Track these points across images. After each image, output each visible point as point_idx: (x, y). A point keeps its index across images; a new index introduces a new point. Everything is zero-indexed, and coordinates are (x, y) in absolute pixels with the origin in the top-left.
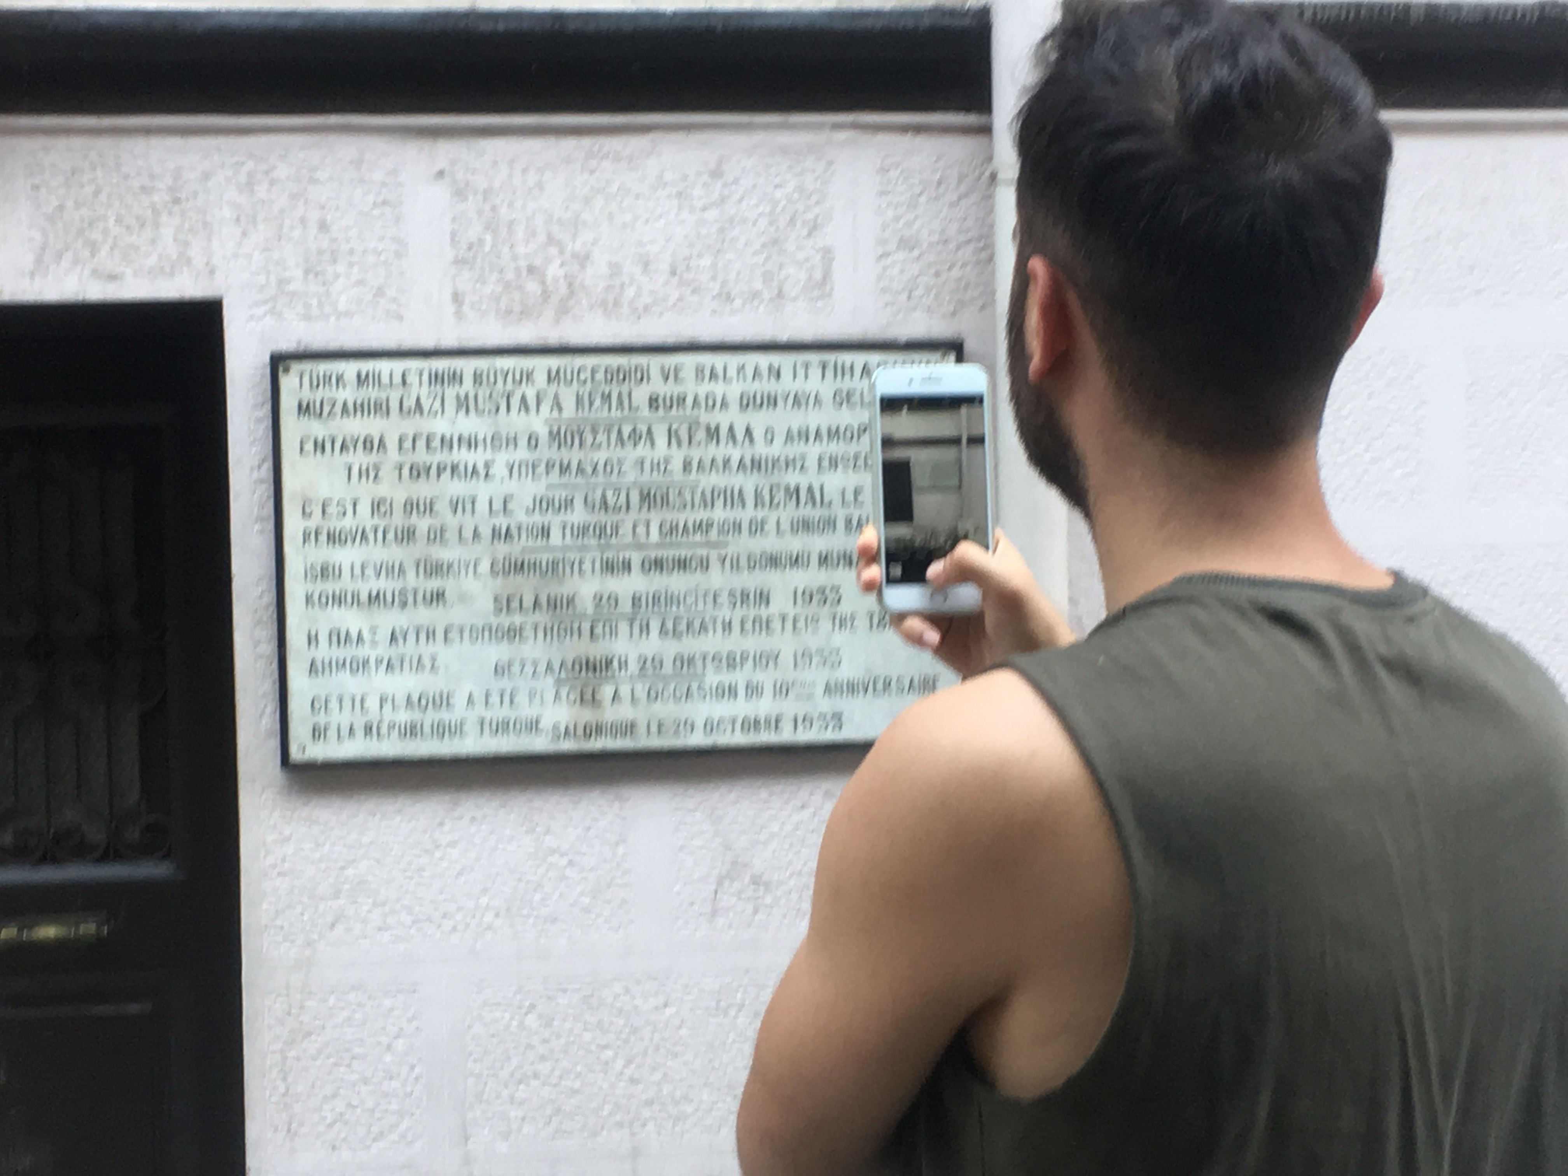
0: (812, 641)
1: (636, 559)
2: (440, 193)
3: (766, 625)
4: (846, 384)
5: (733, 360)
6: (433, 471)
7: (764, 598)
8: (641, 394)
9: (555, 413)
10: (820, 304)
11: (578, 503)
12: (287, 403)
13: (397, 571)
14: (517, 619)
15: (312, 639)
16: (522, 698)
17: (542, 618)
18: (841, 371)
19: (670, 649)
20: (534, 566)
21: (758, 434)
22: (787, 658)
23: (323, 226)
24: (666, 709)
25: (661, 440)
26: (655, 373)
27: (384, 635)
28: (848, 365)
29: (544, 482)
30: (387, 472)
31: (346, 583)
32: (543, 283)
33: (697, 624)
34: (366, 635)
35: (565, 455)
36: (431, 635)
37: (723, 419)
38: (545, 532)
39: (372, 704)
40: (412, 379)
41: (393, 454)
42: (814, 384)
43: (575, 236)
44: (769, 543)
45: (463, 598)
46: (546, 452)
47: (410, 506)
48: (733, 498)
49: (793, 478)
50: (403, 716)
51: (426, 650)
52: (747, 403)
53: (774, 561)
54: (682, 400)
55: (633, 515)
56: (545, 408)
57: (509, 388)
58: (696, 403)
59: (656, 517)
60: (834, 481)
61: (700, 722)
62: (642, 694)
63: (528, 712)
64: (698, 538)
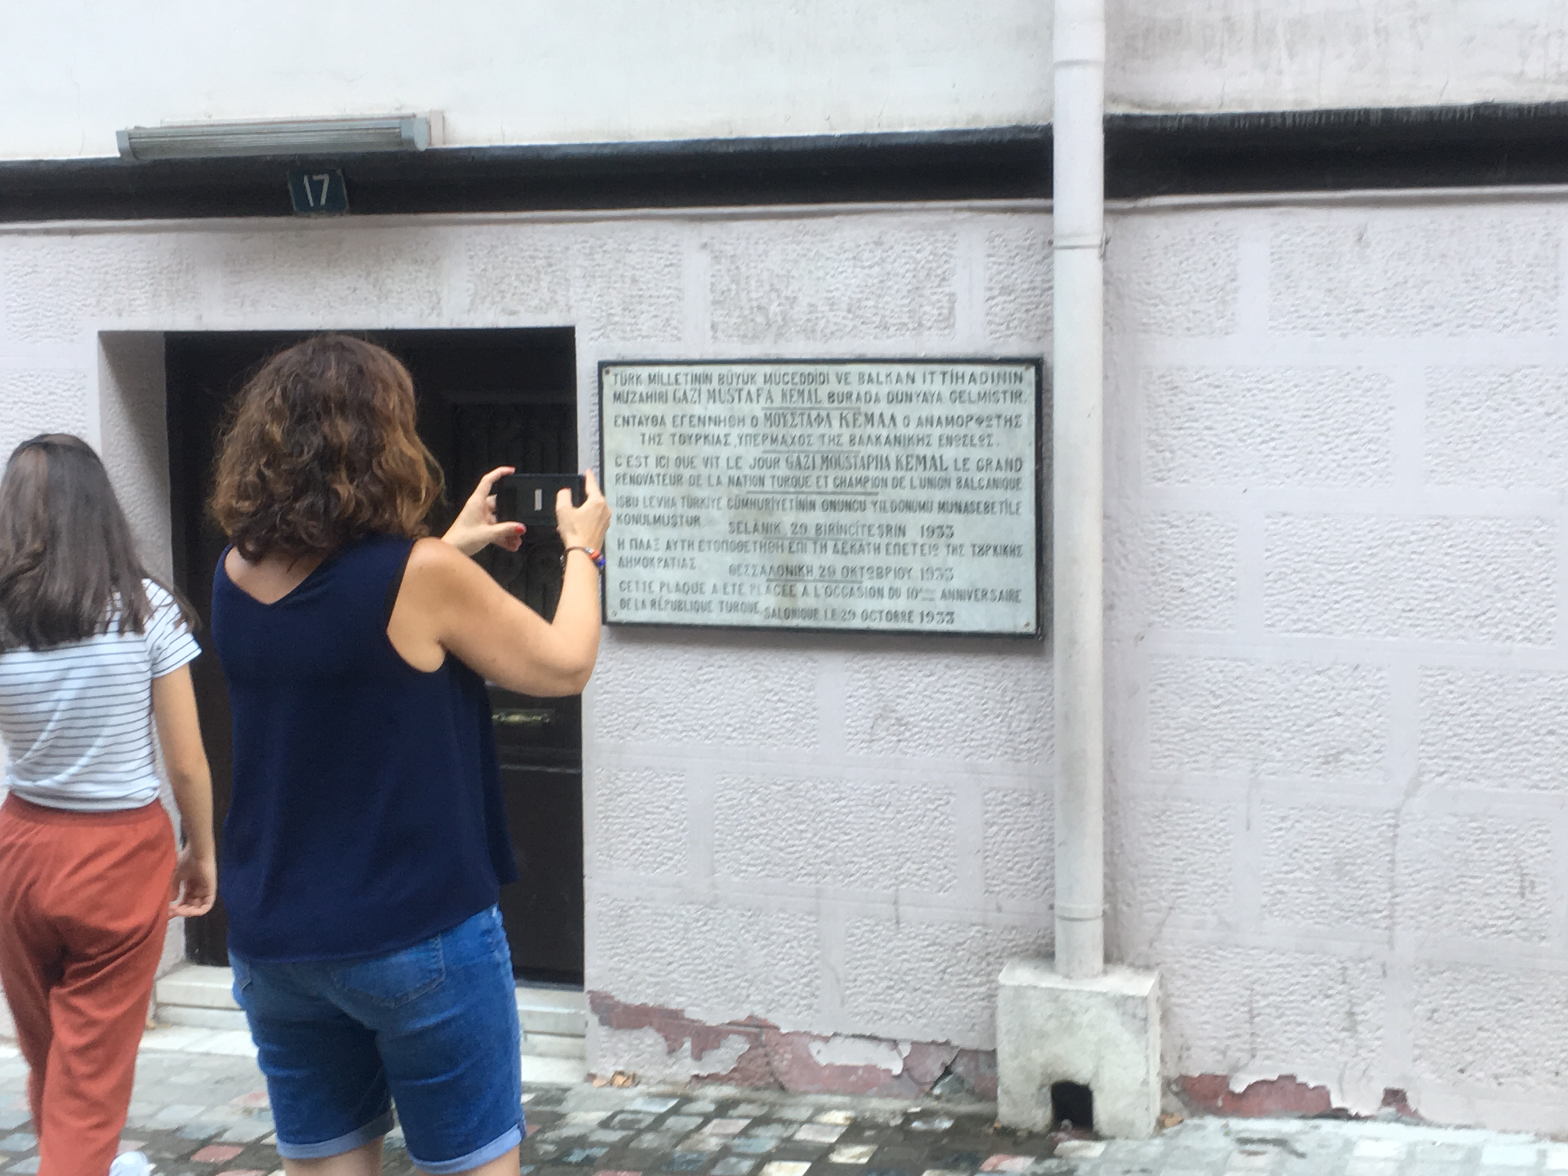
0: (934, 561)
1: (818, 499)
2: (703, 259)
3: (902, 549)
4: (959, 387)
5: (883, 369)
6: (693, 438)
7: (902, 531)
8: (823, 391)
9: (769, 404)
10: (946, 332)
11: (783, 463)
12: (608, 393)
13: (670, 502)
14: (743, 537)
15: (621, 544)
16: (746, 589)
17: (758, 537)
18: (957, 378)
19: (839, 562)
20: (754, 503)
21: (899, 420)
22: (916, 573)
23: (634, 281)
24: (835, 602)
25: (836, 423)
26: (833, 379)
27: (662, 545)
28: (960, 374)
29: (761, 448)
30: (666, 438)
31: (640, 510)
32: (767, 317)
33: (857, 546)
34: (652, 543)
35: (774, 430)
36: (691, 545)
37: (876, 409)
38: (762, 481)
39: (656, 587)
40: (681, 379)
41: (669, 428)
43: (787, 287)
44: (905, 494)
45: (711, 522)
46: (763, 429)
47: (680, 461)
48: (882, 463)
49: (921, 450)
50: (674, 597)
51: (688, 554)
52: (893, 398)
53: (908, 506)
54: (849, 395)
55: (817, 473)
56: (762, 399)
57: (740, 385)
58: (858, 398)
59: (832, 474)
60: (950, 454)
61: (859, 612)
62: (821, 592)
63: (750, 599)
64: (859, 489)
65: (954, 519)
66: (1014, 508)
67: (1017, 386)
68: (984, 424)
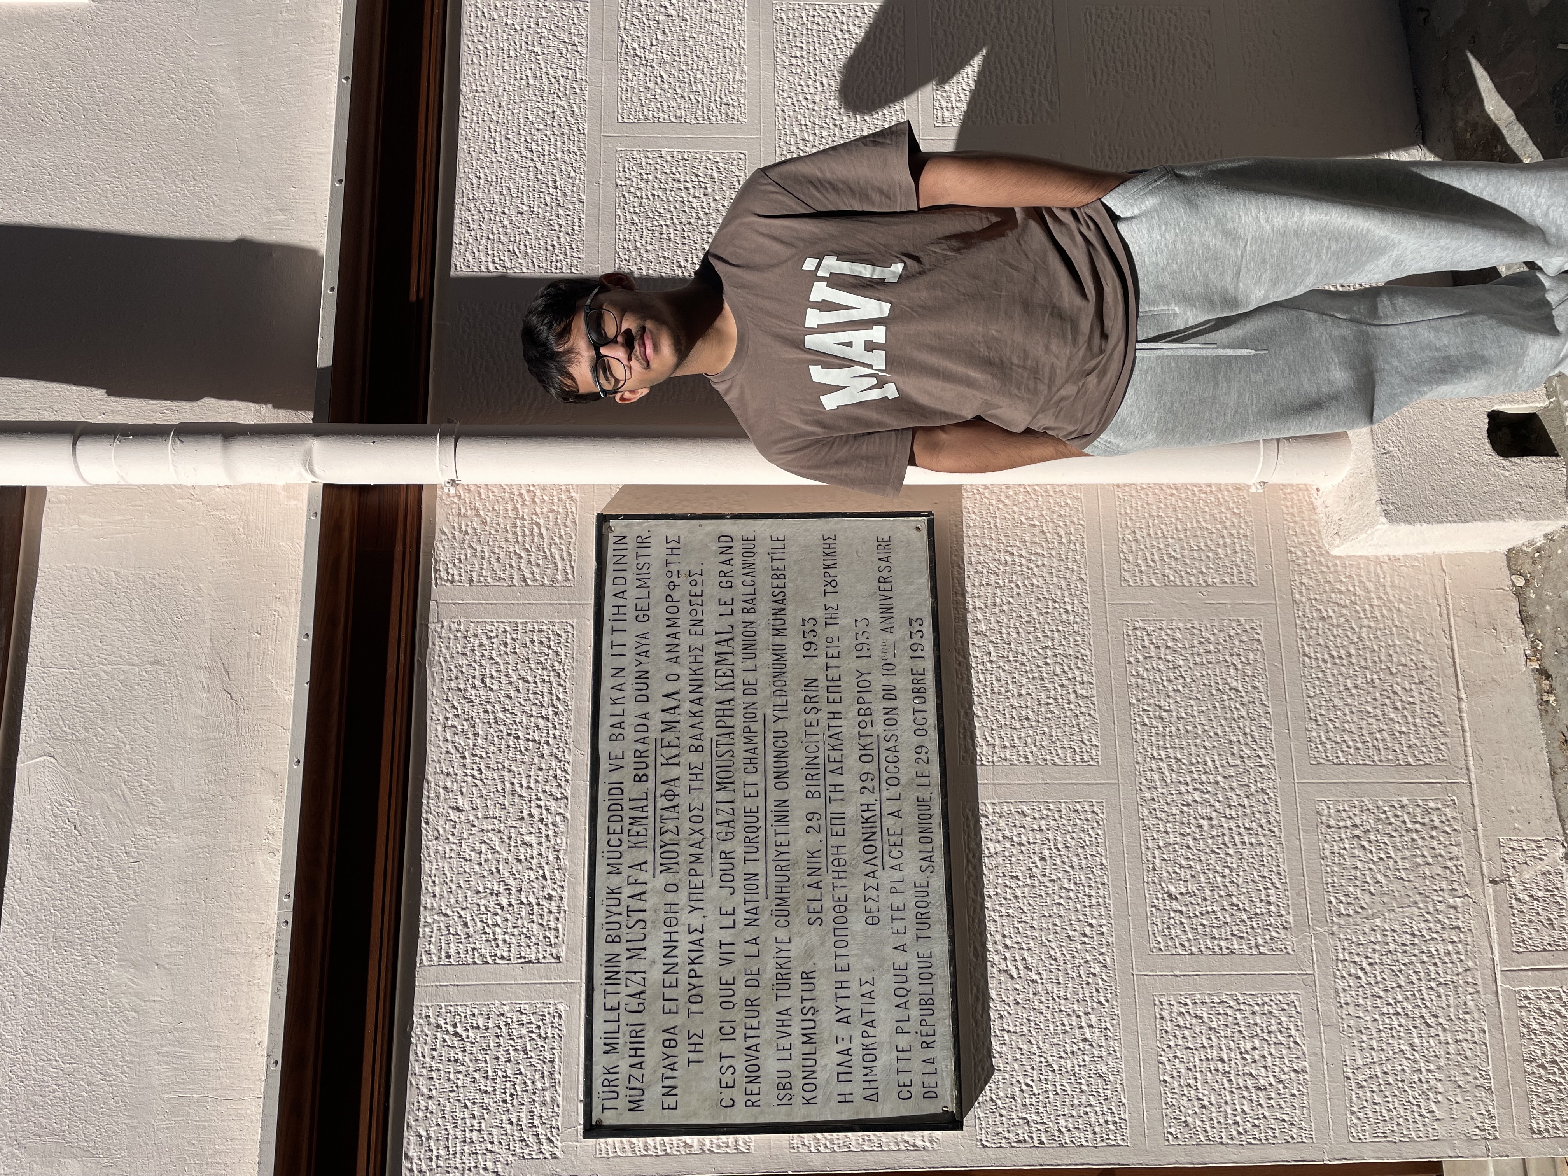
0: (847, 642)
1: (774, 795)
3: (834, 682)
4: (631, 612)
5: (606, 708)
6: (694, 981)
7: (810, 683)
8: (632, 790)
9: (649, 867)
11: (727, 847)
12: (629, 1119)
13: (784, 1018)
14: (828, 903)
15: (845, 1099)
16: (898, 901)
18: (620, 614)
19: (854, 766)
20: (781, 888)
21: (670, 687)
22: (861, 664)
24: (906, 770)
25: (675, 772)
26: (615, 777)
27: (841, 1030)
28: (616, 610)
29: (707, 878)
30: (696, 1025)
31: (795, 1066)
33: (833, 742)
34: (841, 1047)
35: (684, 859)
36: (842, 985)
37: (656, 719)
38: (751, 877)
39: (903, 1041)
40: (612, 1001)
41: (679, 1020)
42: (629, 639)
44: (764, 678)
45: (809, 953)
46: (682, 877)
47: (726, 1002)
48: (725, 708)
49: (709, 658)
50: (915, 1013)
51: (854, 989)
52: (644, 696)
53: (779, 675)
54: (639, 754)
55: (739, 798)
56: (642, 877)
57: (622, 909)
58: (643, 741)
59: (740, 777)
60: (712, 622)
61: (917, 740)
62: (893, 792)
63: (910, 899)
64: (759, 740)
65: (794, 614)
66: (779, 545)
67: (631, 544)
68: (675, 579)
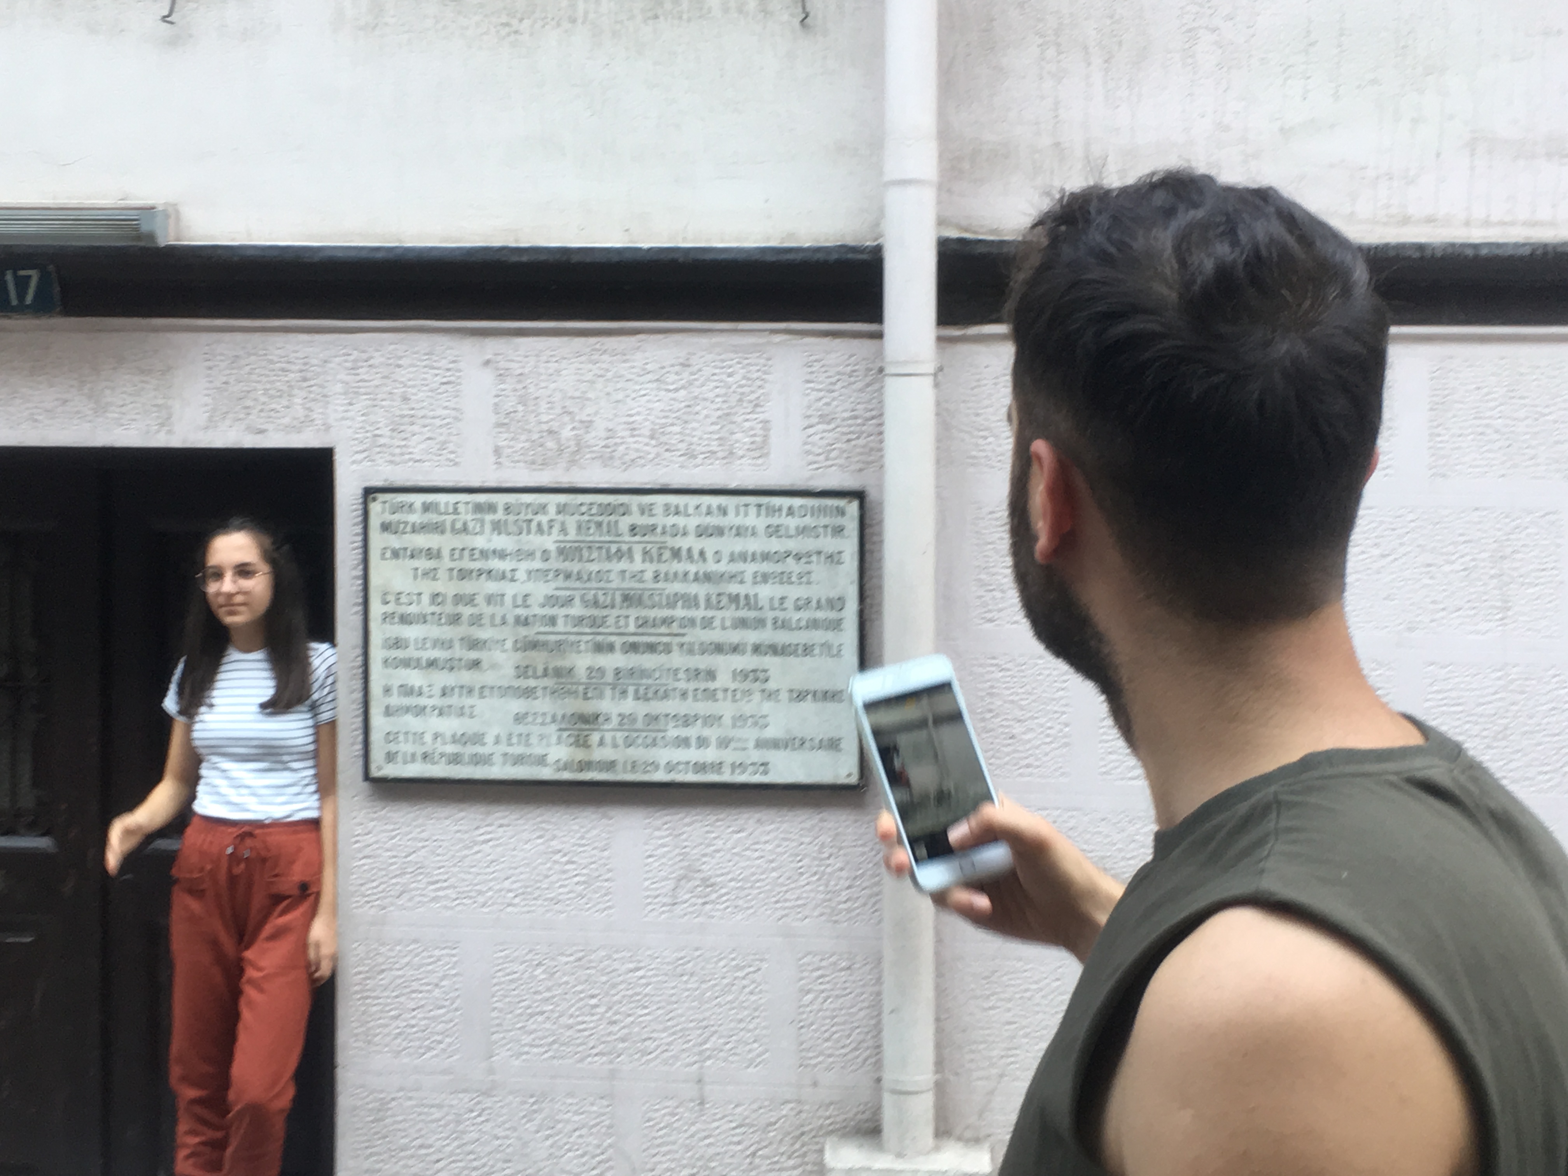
0: (748, 708)
1: (618, 641)
2: (487, 377)
3: (712, 695)
4: (775, 521)
5: (692, 500)
6: (475, 574)
7: (711, 675)
10: (760, 461)
11: (577, 601)
12: (375, 522)
13: (447, 644)
14: (532, 683)
15: (387, 691)
16: (534, 740)
17: (549, 682)
18: (773, 511)
19: (641, 709)
20: (545, 644)
21: (709, 555)
22: (727, 720)
23: (405, 399)
24: (637, 753)
25: (638, 557)
27: (437, 691)
28: (777, 507)
29: (553, 585)
30: (442, 574)
31: (411, 652)
32: (558, 441)
33: (661, 692)
34: (426, 690)
35: (567, 566)
36: (470, 691)
37: (683, 543)
38: (553, 621)
39: (428, 738)
40: (461, 508)
41: (447, 562)
42: (752, 519)
43: (581, 409)
44: (715, 635)
45: (494, 666)
46: (555, 564)
47: (459, 599)
48: (691, 601)
49: (734, 588)
50: (450, 749)
51: (468, 701)
52: (702, 532)
53: (719, 648)
54: (653, 528)
55: (615, 612)
56: (555, 530)
57: (530, 517)
58: (664, 533)
59: (633, 613)
60: (766, 592)
61: (663, 763)
62: (620, 741)
63: (538, 750)
64: (663, 630)
65: (769, 662)
66: (835, 652)
67: (839, 521)
68: (803, 560)
